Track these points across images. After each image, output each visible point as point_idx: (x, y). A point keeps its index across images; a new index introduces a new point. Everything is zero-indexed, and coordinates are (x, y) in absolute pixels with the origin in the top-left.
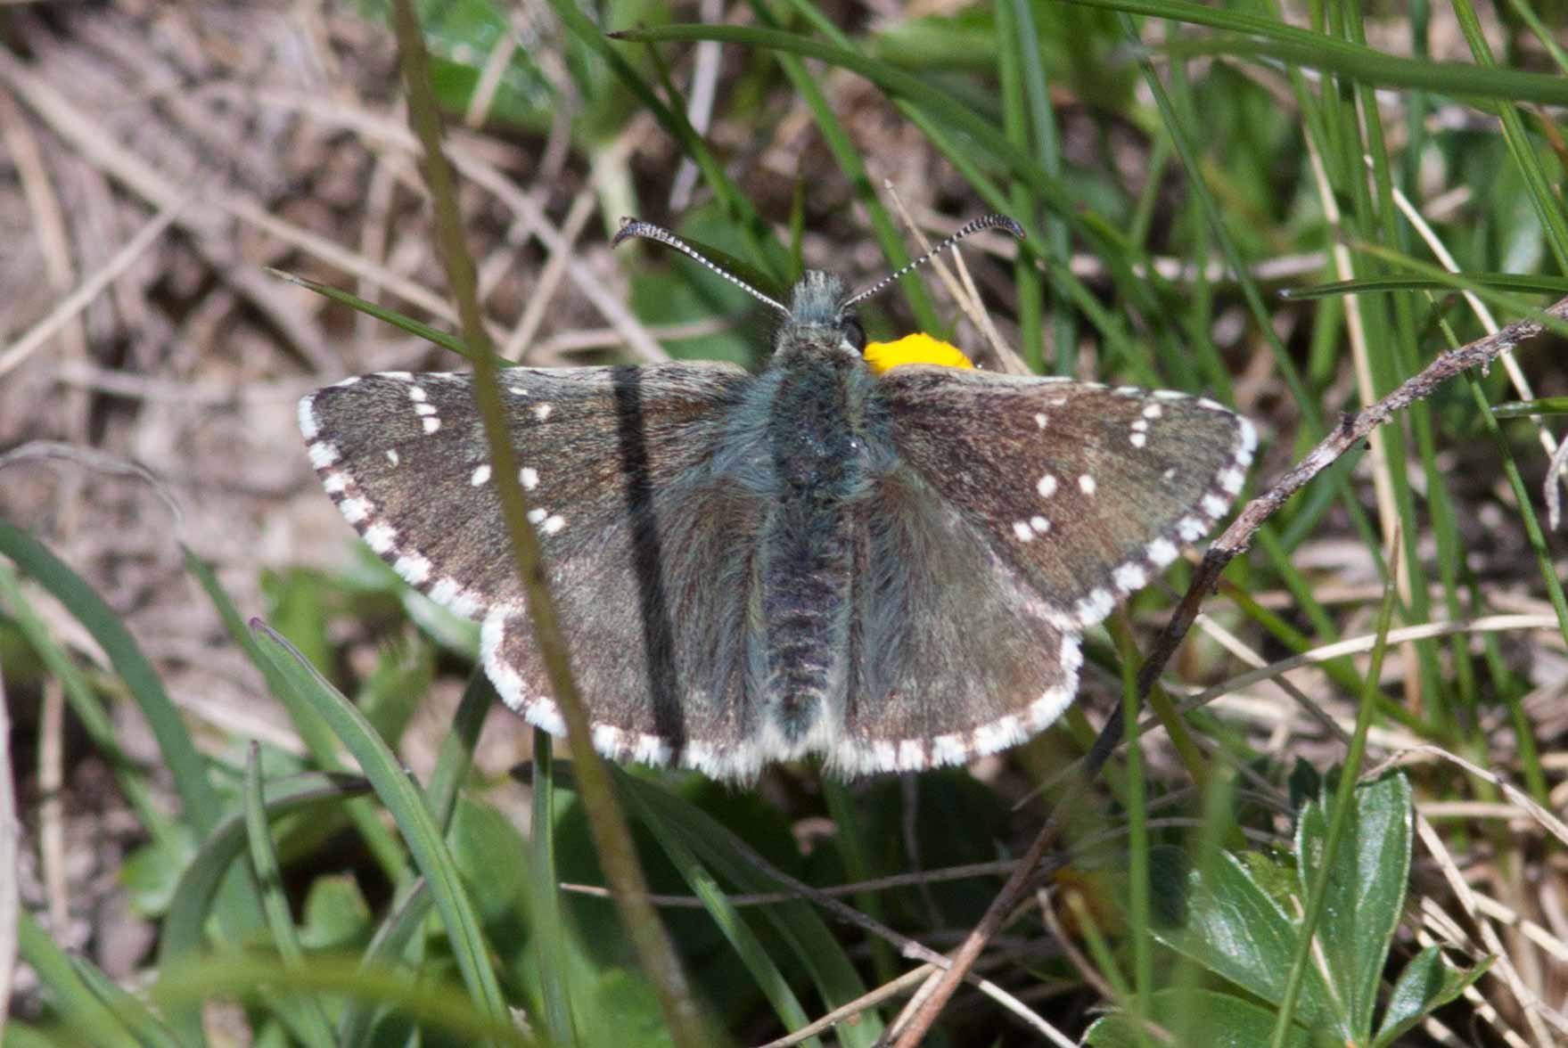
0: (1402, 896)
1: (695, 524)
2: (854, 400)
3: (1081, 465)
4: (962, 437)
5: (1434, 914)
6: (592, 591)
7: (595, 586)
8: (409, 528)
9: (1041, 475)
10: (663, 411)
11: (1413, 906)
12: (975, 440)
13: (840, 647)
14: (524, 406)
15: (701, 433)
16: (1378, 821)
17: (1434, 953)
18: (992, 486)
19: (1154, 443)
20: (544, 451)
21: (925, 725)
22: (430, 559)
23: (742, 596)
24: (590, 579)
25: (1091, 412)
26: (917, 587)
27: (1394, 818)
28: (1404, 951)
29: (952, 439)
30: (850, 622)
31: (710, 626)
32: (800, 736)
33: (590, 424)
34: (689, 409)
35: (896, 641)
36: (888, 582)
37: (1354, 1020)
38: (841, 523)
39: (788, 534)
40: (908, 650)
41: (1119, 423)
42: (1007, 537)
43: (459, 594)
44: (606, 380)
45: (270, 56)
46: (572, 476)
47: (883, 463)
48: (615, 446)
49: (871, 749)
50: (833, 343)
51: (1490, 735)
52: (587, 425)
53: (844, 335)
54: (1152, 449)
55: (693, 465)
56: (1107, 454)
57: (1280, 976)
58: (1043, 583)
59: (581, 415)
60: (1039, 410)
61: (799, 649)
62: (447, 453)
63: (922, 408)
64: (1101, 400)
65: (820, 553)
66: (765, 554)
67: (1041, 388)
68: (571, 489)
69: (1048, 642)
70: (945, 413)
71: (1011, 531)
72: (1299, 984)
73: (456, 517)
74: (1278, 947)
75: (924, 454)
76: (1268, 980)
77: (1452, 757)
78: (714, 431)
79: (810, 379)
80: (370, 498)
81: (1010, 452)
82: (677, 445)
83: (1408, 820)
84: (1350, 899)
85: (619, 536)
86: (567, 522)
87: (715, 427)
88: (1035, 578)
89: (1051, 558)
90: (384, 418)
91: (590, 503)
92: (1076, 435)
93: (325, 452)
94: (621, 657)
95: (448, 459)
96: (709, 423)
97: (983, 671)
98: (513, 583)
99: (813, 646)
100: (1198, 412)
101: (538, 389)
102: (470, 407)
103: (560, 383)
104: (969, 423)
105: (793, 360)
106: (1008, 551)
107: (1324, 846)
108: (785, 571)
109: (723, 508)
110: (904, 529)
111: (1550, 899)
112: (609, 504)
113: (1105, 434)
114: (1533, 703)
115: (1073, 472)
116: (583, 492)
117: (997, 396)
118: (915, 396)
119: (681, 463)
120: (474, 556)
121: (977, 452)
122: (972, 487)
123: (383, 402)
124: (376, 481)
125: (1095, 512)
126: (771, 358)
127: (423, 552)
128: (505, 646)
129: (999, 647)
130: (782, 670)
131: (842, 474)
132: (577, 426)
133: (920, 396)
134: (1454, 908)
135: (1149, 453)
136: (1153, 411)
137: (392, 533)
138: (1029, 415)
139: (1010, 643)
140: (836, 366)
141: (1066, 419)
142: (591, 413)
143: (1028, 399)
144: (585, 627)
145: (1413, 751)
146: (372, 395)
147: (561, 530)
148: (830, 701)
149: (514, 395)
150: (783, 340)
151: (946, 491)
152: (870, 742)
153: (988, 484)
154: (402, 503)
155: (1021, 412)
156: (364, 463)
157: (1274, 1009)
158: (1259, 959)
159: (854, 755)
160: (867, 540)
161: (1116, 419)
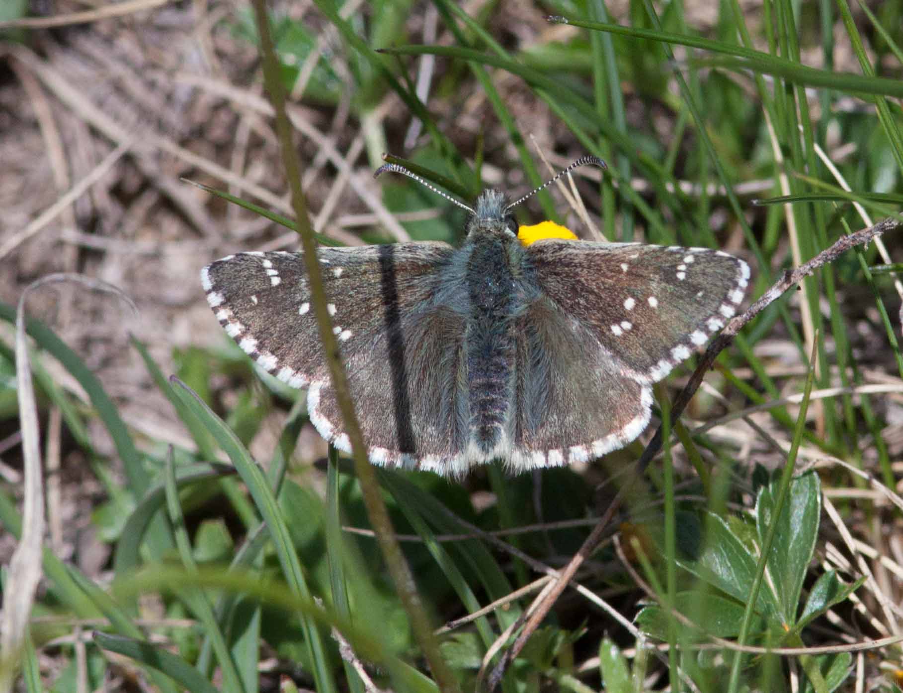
0: (815, 541)
1: (425, 333)
2: (514, 260)
3: (649, 291)
4: (578, 278)
5: (832, 551)
6: (369, 373)
7: (370, 369)
8: (265, 339)
9: (626, 298)
10: (405, 270)
11: (821, 547)
12: (586, 280)
13: (511, 399)
14: (328, 269)
15: (427, 281)
16: (801, 500)
17: (831, 574)
18: (597, 305)
19: (691, 277)
20: (339, 294)
21: (564, 441)
22: (277, 356)
23: (453, 373)
24: (367, 366)
25: (653, 261)
26: (555, 363)
27: (810, 498)
28: (816, 573)
29: (573, 280)
30: (516, 385)
31: (436, 390)
32: (490, 449)
33: (364, 278)
34: (420, 268)
35: (544, 395)
36: (538, 362)
37: (787, 612)
38: (509, 329)
39: (479, 336)
40: (551, 399)
41: (669, 267)
42: (608, 333)
43: (293, 375)
44: (373, 253)
45: (180, 58)
46: (355, 308)
47: (532, 295)
48: (379, 290)
49: (531, 456)
50: (501, 229)
51: (863, 451)
52: (363, 279)
53: (507, 225)
54: (690, 280)
55: (423, 300)
56: (663, 284)
57: (746, 586)
58: (630, 359)
59: (359, 273)
60: (623, 262)
61: (489, 400)
62: (284, 297)
63: (554, 263)
64: (659, 254)
65: (498, 347)
66: (466, 348)
67: (623, 249)
68: (354, 315)
69: (634, 391)
70: (568, 265)
71: (610, 330)
72: (757, 591)
73: (291, 333)
74: (745, 571)
75: (557, 289)
76: (739, 588)
77: (843, 464)
78: (434, 281)
79: (489, 249)
80: (242, 323)
81: (607, 286)
82: (414, 289)
83: (819, 499)
84: (785, 543)
85: (381, 341)
86: (353, 334)
87: (435, 278)
88: (625, 355)
89: (633, 344)
90: (249, 278)
91: (365, 322)
92: (644, 275)
93: (216, 298)
94: (386, 409)
95: (286, 299)
96: (432, 276)
97: (596, 411)
98: (324, 368)
99: (496, 399)
100: (716, 258)
101: (335, 260)
102: (297, 270)
103: (348, 256)
104: (581, 271)
105: (477, 240)
106: (607, 341)
107: (772, 512)
108: (479, 357)
109: (441, 323)
110: (547, 332)
111: (895, 544)
112: (377, 323)
113: (662, 273)
114: (886, 433)
115: (644, 295)
116: (361, 317)
117: (598, 255)
118: (549, 256)
119: (416, 299)
120: (301, 354)
121: (587, 286)
122: (585, 306)
123: (249, 269)
124: (246, 313)
125: (659, 317)
126: (465, 238)
127: (273, 353)
128: (321, 405)
129: (605, 395)
130: (479, 413)
131: (509, 302)
132: (358, 279)
133: (552, 257)
134: (843, 548)
135: (688, 283)
136: (689, 259)
137: (255, 342)
138: (618, 264)
139: (611, 393)
140: (503, 242)
141: (639, 266)
142: (365, 272)
143: (616, 255)
144: (365, 393)
145: (822, 460)
146: (242, 265)
147: (350, 339)
148: (505, 430)
149: (322, 263)
150: (472, 227)
151: (570, 309)
152: (530, 452)
153: (595, 305)
154: (260, 325)
155: (612, 263)
156: (239, 303)
157: (744, 605)
158: (734, 576)
159: (522, 459)
160: (525, 338)
161: (667, 265)
